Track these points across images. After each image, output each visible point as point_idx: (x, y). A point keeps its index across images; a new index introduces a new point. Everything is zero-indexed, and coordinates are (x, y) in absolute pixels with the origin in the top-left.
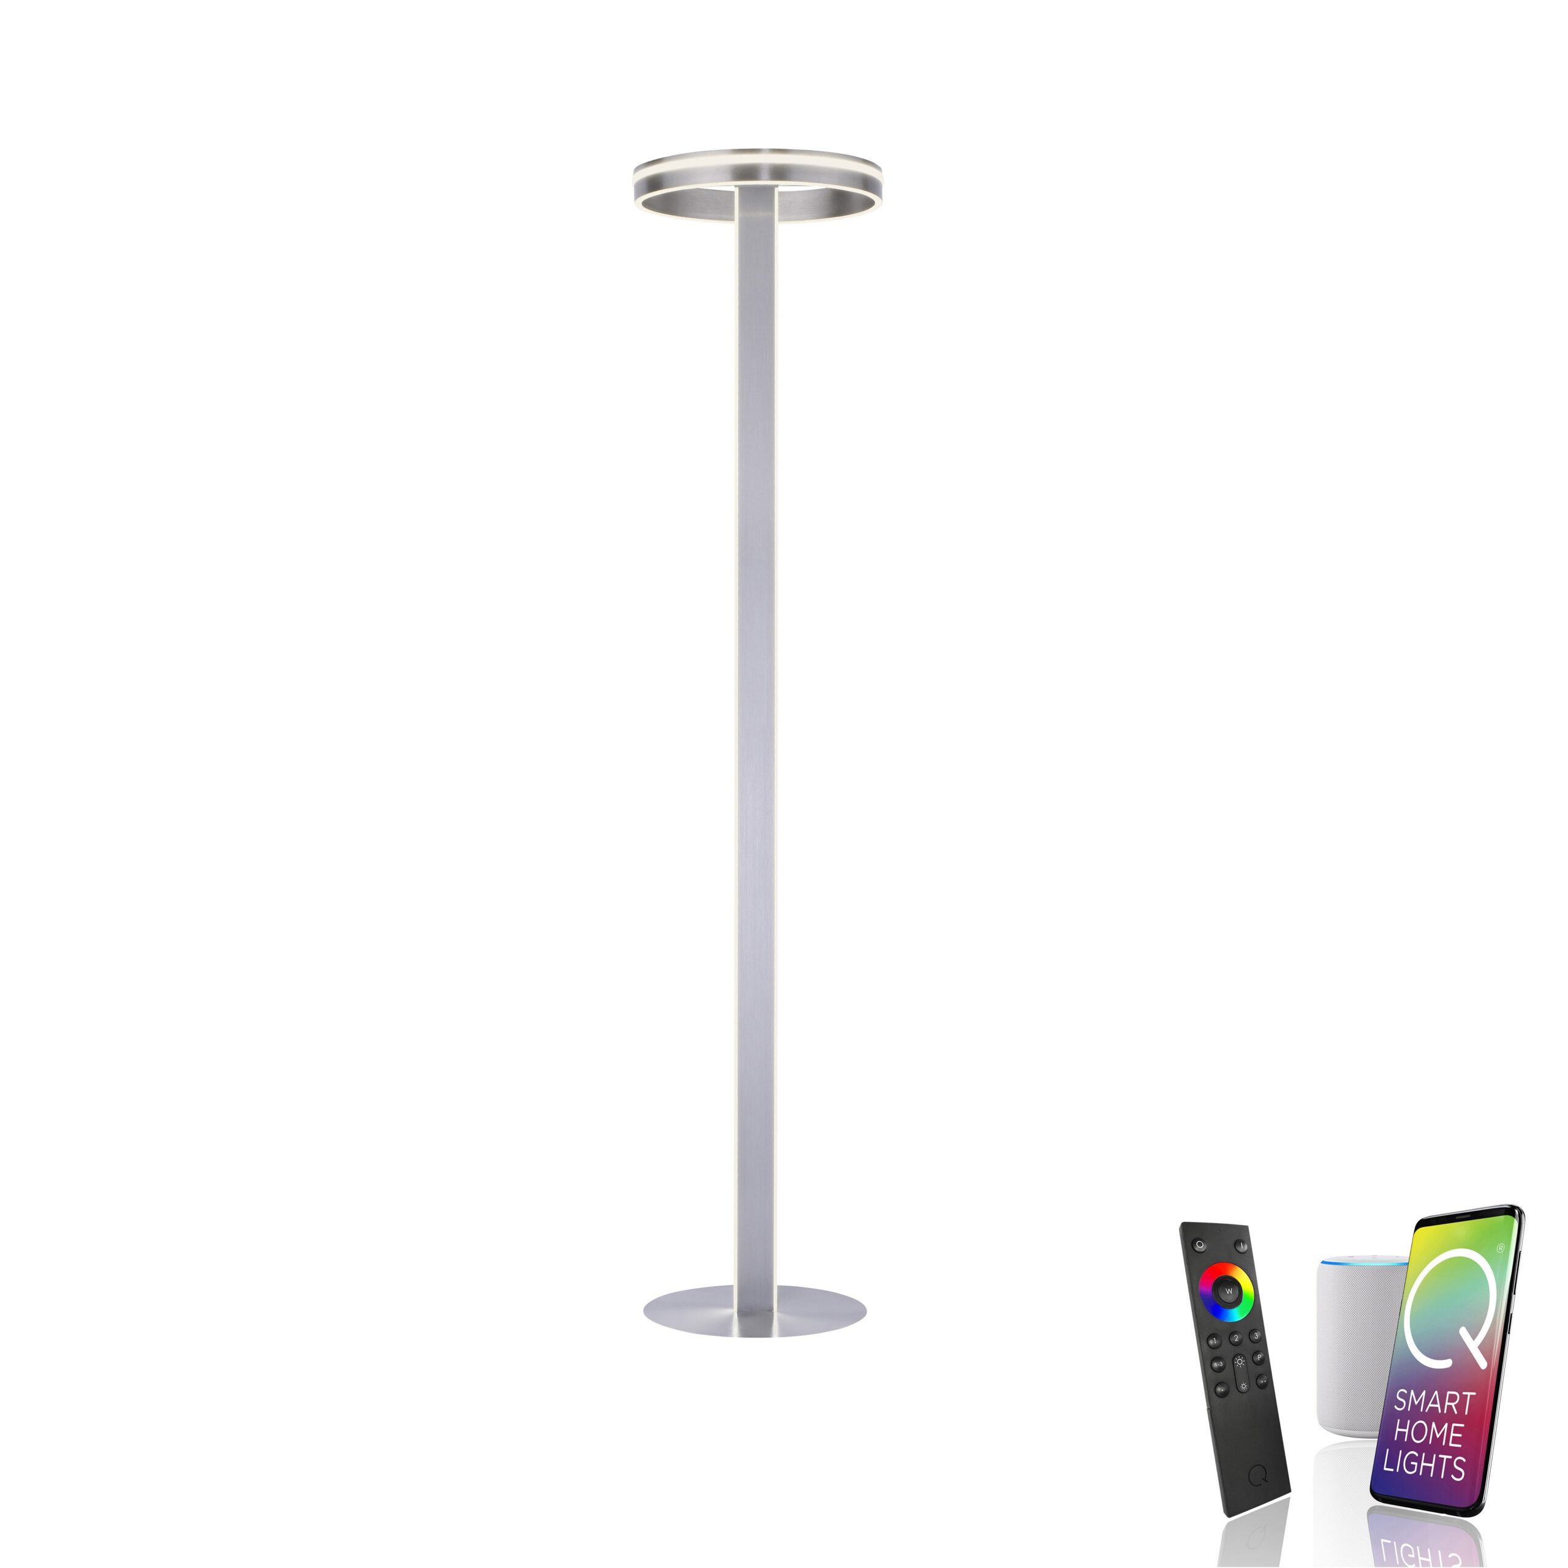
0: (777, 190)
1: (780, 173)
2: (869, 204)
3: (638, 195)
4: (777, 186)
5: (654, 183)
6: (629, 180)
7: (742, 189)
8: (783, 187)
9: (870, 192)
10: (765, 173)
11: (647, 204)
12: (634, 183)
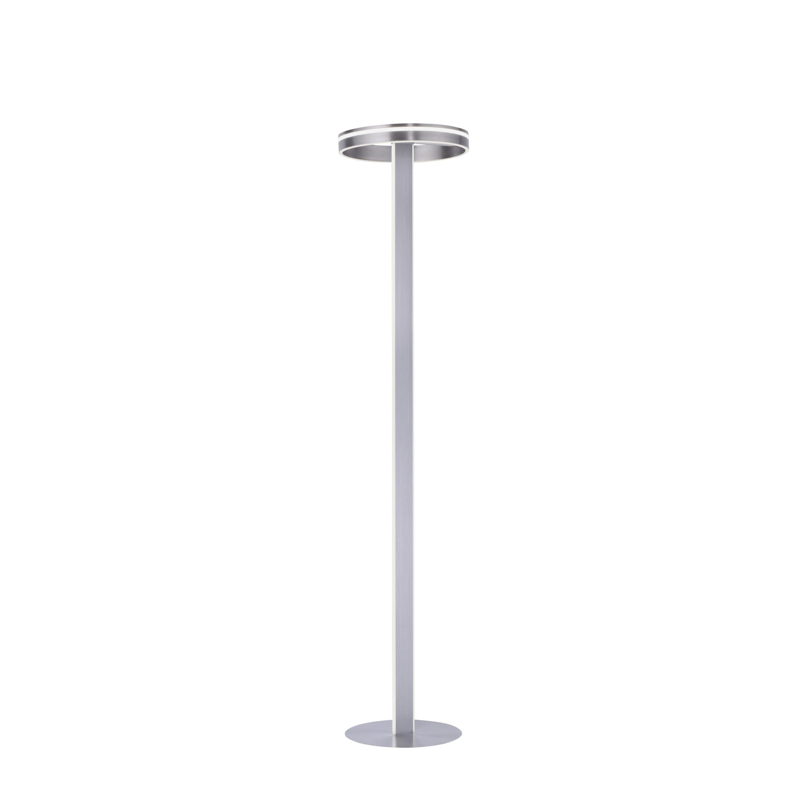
0: (413, 145)
1: (417, 136)
2: (462, 151)
3: (340, 149)
4: (413, 143)
5: (349, 142)
6: (336, 141)
7: (397, 145)
8: (417, 143)
9: (464, 145)
10: (411, 137)
11: (345, 153)
12: (339, 141)
